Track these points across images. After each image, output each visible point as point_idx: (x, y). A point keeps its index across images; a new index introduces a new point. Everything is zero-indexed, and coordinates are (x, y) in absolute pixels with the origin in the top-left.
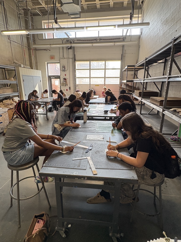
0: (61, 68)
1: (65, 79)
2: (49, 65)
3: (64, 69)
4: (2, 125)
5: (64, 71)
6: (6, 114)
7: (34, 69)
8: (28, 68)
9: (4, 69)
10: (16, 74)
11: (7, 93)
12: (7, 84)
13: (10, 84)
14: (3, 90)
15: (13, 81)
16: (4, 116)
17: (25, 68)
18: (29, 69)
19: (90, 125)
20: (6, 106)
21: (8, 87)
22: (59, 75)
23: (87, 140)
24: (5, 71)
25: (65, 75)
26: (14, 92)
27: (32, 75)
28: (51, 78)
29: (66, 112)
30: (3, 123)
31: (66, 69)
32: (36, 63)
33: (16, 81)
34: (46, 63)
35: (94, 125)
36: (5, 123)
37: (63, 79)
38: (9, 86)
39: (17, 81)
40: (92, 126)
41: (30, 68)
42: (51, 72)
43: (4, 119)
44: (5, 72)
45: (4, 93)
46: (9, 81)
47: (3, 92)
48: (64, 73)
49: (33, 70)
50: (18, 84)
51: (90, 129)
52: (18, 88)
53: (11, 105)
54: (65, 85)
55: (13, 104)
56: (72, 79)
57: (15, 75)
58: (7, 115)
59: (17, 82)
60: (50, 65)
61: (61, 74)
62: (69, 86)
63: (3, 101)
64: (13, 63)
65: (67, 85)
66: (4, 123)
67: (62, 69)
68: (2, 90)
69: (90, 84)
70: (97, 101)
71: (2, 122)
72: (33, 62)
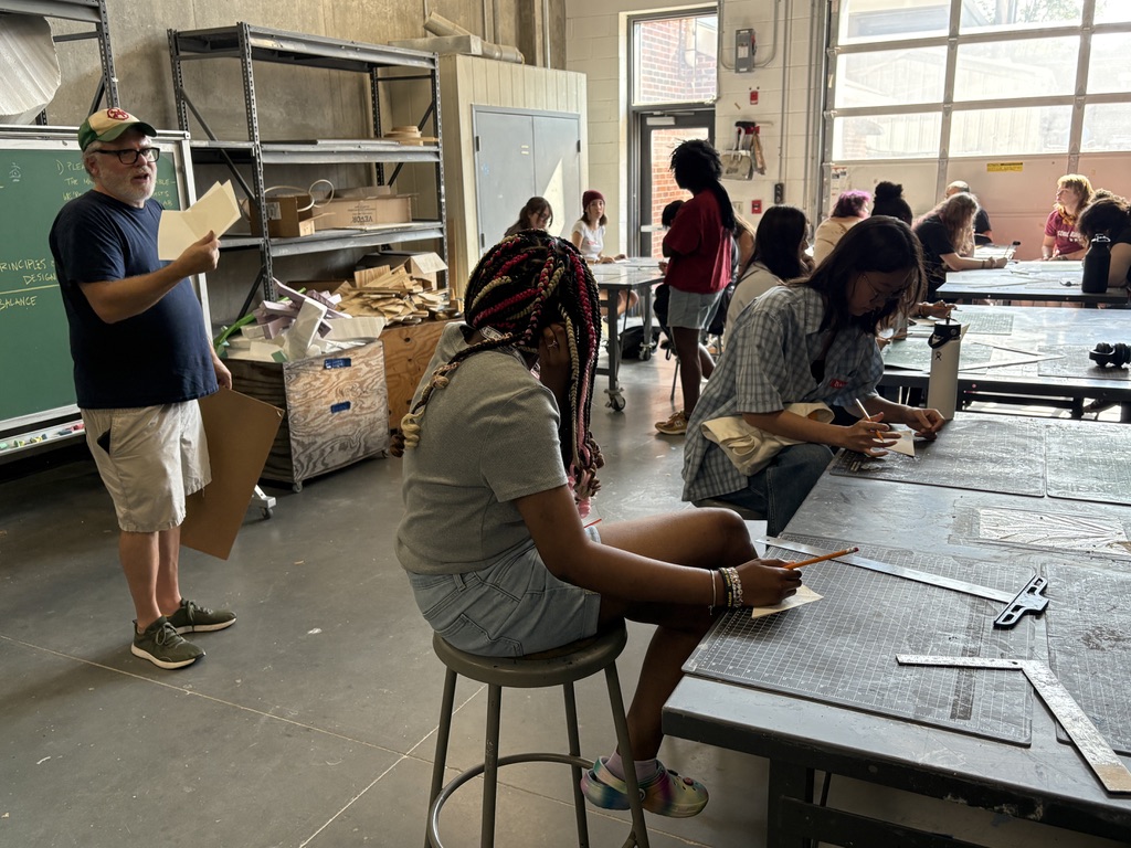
0: (725, 46)
1: (748, 127)
2: (641, 30)
3: (744, 52)
4: (346, 423)
5: (747, 65)
6: (375, 352)
7: (545, 65)
8: (506, 60)
9: (368, 75)
10: (439, 103)
11: (377, 223)
12: (378, 165)
13: (400, 165)
14: (359, 208)
15: (415, 148)
16: (363, 366)
17: (491, 58)
18: (514, 65)
19: (986, 444)
20: (374, 306)
21: (386, 190)
22: (708, 101)
23: (987, 543)
24: (373, 85)
25: (754, 96)
26: (414, 220)
27: (531, 107)
28: (650, 121)
29: (796, 327)
30: (350, 411)
31: (763, 53)
32: (560, 24)
33: (434, 149)
34: (623, 17)
35: (1025, 448)
36: (361, 408)
37: (738, 124)
38: (390, 183)
39: (437, 144)
40: (1008, 452)
41: (521, 57)
42: (653, 80)
43: (361, 387)
44: (373, 92)
45: (362, 222)
46: (393, 149)
47: (355, 220)
48: (743, 83)
49: (537, 70)
50: (442, 166)
51: (991, 469)
52: (439, 195)
53: (402, 298)
54: (744, 168)
55: (411, 293)
56: (798, 125)
57: (433, 107)
58: (378, 361)
59: (437, 154)
60: (650, 32)
61: (724, 92)
62: (772, 176)
63: (357, 274)
64: (420, 30)
65: (762, 171)
66: (357, 409)
67: (729, 57)
68: (352, 205)
69: (944, 157)
70: (1007, 280)
71: (347, 405)
72: (538, 21)
